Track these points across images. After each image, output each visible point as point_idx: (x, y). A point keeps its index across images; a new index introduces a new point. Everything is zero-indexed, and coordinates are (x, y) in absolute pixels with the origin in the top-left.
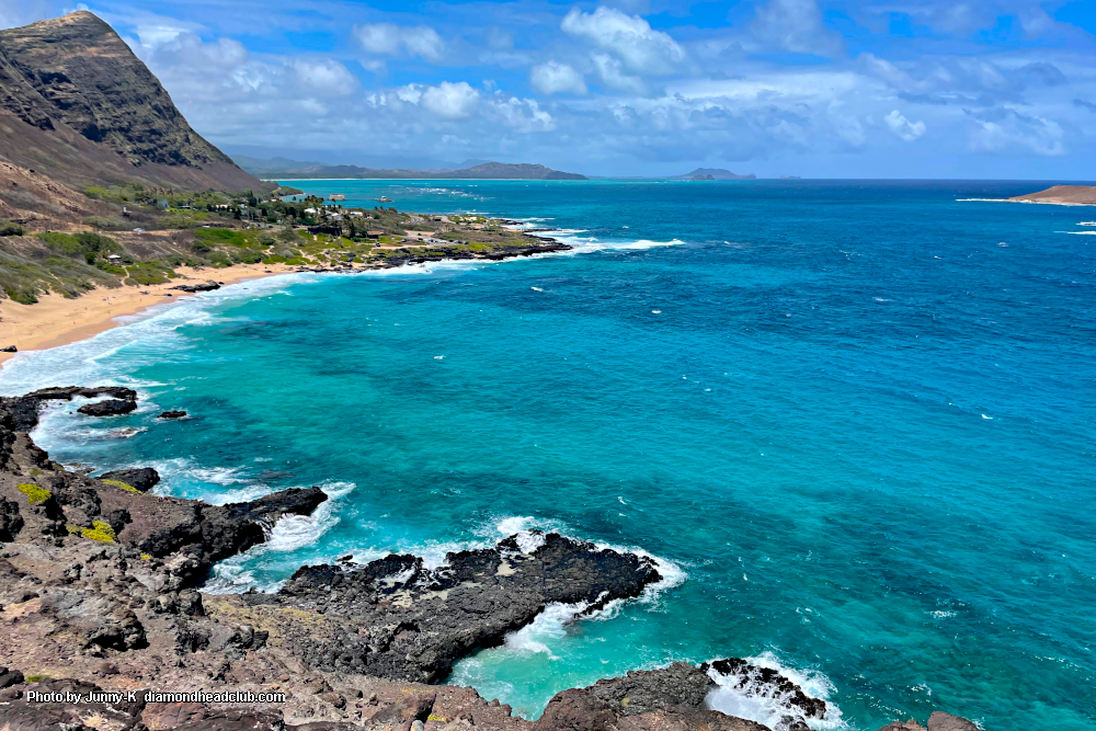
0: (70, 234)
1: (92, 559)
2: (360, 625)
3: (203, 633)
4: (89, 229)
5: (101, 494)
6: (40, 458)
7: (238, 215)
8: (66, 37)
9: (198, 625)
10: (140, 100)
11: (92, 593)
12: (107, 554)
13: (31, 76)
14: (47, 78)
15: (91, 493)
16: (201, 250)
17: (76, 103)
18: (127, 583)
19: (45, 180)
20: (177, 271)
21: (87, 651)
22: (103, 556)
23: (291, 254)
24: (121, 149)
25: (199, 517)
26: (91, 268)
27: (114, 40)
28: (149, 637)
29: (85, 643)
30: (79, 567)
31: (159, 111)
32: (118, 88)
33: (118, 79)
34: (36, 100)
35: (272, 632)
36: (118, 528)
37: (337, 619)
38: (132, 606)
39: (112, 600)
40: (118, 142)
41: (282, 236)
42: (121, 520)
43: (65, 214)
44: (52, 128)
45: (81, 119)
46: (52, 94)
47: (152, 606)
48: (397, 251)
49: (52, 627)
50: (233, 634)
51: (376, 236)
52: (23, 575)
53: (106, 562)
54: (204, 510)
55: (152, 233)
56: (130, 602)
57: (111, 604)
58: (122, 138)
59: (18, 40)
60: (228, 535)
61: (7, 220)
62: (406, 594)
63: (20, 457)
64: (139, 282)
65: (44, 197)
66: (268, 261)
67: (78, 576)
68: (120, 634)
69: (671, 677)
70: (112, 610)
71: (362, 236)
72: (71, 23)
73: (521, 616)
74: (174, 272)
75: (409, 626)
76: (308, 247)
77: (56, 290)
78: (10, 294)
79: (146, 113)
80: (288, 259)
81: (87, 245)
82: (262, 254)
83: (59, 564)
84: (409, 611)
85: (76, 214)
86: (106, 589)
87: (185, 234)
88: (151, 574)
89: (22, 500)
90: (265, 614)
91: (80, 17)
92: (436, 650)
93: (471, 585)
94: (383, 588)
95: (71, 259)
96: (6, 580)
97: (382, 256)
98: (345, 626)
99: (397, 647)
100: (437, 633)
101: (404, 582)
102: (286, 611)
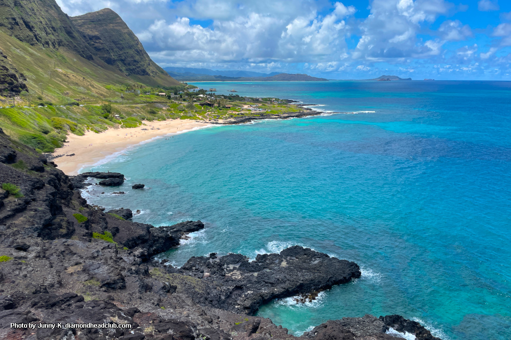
0: (99, 105)
1: (102, 249)
2: (217, 285)
3: (150, 284)
4: (107, 103)
5: (108, 219)
6: (84, 202)
7: (169, 97)
8: (99, 20)
9: (148, 281)
10: (130, 47)
11: (104, 264)
12: (110, 246)
13: (84, 37)
14: (91, 38)
15: (104, 219)
16: (153, 113)
17: (103, 49)
18: (118, 260)
19: (89, 82)
20: (143, 122)
21: (101, 289)
22: (108, 247)
23: (192, 115)
24: (121, 68)
25: (149, 232)
26: (106, 120)
27: (119, 21)
28: (127, 284)
29: (100, 286)
30: (98, 252)
31: (138, 52)
32: (121, 42)
33: (121, 38)
34: (86, 47)
35: (179, 287)
36: (114, 235)
37: (207, 282)
38: (120, 271)
39: (112, 267)
40: (120, 65)
41: (188, 107)
42: (116, 231)
43: (97, 97)
44: (93, 59)
45: (105, 55)
46: (93, 44)
47: (129, 271)
48: (238, 114)
49: (87, 278)
50: (163, 286)
51: (229, 108)
52: (75, 254)
53: (109, 250)
54: (151, 229)
55: (134, 105)
56: (120, 269)
57: (112, 269)
58: (122, 64)
59: (79, 21)
60: (161, 241)
61: (73, 99)
62: (238, 273)
63: (75, 202)
64: (127, 127)
65: (89, 89)
66: (182, 118)
67: (98, 256)
68: (115, 282)
69: (364, 321)
70: (112, 272)
71: (223, 107)
72: (102, 13)
73: (291, 287)
74: (141, 122)
75: (239, 288)
76: (199, 112)
77: (92, 130)
78: (73, 131)
79: (132, 53)
80: (190, 118)
81: (105, 111)
82: (179, 115)
83: (90, 250)
84: (240, 281)
85: (101, 97)
86: (109, 262)
87: (147, 105)
88: (128, 256)
89: (75, 221)
90: (175, 278)
91: (106, 11)
92: (251, 300)
93: (268, 270)
94: (228, 269)
95: (98, 117)
96: (68, 256)
97: (231, 116)
98: (211, 286)
99: (233, 297)
100: (252, 292)
101: (237, 267)
102: (185, 276)
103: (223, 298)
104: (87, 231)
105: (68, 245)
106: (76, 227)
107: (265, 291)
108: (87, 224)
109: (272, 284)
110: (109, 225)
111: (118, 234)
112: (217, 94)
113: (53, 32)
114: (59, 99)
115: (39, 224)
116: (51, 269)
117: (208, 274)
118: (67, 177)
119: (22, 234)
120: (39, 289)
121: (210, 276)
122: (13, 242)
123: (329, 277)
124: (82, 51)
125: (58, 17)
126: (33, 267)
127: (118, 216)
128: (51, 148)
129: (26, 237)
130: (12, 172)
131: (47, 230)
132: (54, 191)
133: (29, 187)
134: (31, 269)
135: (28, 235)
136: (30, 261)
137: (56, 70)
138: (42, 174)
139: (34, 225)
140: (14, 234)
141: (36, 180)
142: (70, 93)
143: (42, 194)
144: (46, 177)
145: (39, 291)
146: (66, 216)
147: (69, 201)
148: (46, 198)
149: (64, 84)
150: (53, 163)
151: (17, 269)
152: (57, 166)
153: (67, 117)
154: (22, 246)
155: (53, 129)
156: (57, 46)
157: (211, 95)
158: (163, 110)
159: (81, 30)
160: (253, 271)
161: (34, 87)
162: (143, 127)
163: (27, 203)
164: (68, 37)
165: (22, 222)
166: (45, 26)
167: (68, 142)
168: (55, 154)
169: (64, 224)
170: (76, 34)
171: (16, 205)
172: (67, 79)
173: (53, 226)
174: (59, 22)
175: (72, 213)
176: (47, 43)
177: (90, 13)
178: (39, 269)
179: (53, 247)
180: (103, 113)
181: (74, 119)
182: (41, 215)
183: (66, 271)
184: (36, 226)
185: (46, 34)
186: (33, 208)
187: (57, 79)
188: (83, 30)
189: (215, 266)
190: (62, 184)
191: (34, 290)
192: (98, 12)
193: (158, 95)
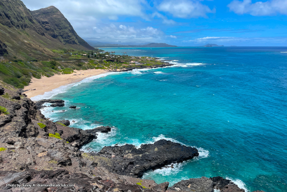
0: (49, 61)
1: (56, 143)
2: (120, 162)
3: (85, 162)
4: (53, 60)
5: (57, 126)
6: (43, 117)
7: (89, 57)
8: (48, 12)
9: (83, 160)
10: (66, 28)
11: (59, 151)
12: (60, 141)
13: (39, 22)
14: (43, 23)
15: (55, 126)
16: (80, 66)
17: (50, 29)
18: (66, 149)
19: (42, 48)
20: (74, 71)
21: (58, 166)
23: (102, 67)
24: (61, 40)
25: (80, 133)
26: (53, 70)
27: (59, 13)
28: (72, 162)
29: (58, 164)
30: (53, 144)
31: (70, 31)
32: (60, 25)
33: (60, 23)
34: (41, 28)
35: (99, 163)
36: (61, 135)
37: (114, 160)
38: (68, 155)
39: (64, 153)
40: (60, 38)
41: (100, 62)
42: (62, 132)
43: (48, 56)
44: (44, 35)
45: (52, 33)
46: (45, 27)
47: (73, 155)
48: (128, 66)
49: (50, 159)
50: (92, 163)
51: (123, 62)
52: (41, 146)
53: (60, 143)
54: (81, 131)
55: (69, 61)
59: (36, 13)
60: (87, 137)
61: (34, 58)
62: (131, 155)
63: (38, 117)
64: (65, 74)
65: (42, 52)
66: (96, 68)
67: (54, 147)
68: (66, 162)
69: (201, 180)
70: (64, 156)
71: (120, 62)
72: (49, 9)
73: (161, 162)
74: (73, 71)
75: (132, 163)
76: (106, 65)
77: (45, 75)
78: (34, 76)
79: (67, 31)
80: (101, 68)
81: (53, 64)
82: (95, 67)
83: (49, 143)
84: (132, 159)
85: (50, 57)
86: (61, 150)
87: (76, 61)
88: (70, 147)
89: (39, 127)
90: (96, 158)
91: (52, 7)
92: (139, 170)
93: (147, 153)
94: (125, 153)
95: (49, 68)
96: (37, 147)
97: (124, 67)
98: (116, 162)
99: (129, 168)
100: (139, 165)
101: (130, 151)
102: (101, 157)
103: (123, 169)
104: (46, 133)
105: (36, 141)
106: (39, 131)
107: (146, 165)
108: (46, 129)
109: (150, 160)
110: (57, 129)
111: (62, 134)
112: (115, 54)
113: (22, 19)
114: (26, 58)
115: (19, 129)
116: (29, 155)
117: (114, 156)
118: (33, 102)
119: (10, 135)
120: (23, 166)
121: (115, 157)
122: (6, 140)
123: (181, 156)
124: (38, 31)
125: (24, 11)
126: (19, 154)
127: (62, 124)
128: (22, 86)
129: (12, 136)
130: (2, 100)
131: (23, 133)
132: (27, 110)
133: (12, 108)
134: (18, 155)
135: (13, 135)
136: (17, 151)
137: (24, 42)
138: (19, 101)
139: (16, 130)
140: (6, 135)
141: (16, 104)
142: (32, 54)
143: (20, 112)
144: (21, 102)
145: (23, 167)
146: (33, 125)
147: (35, 116)
148: (22, 114)
149: (28, 49)
150: (24, 95)
151: (10, 155)
152: (27, 96)
153: (31, 69)
154: (11, 142)
155: (23, 75)
156: (24, 27)
157: (112, 55)
158: (85, 64)
159: (37, 19)
160: (139, 154)
161: (11, 51)
162: (74, 73)
163: (12, 117)
164: (30, 22)
165: (9, 128)
166: (17, 16)
167: (32, 82)
168: (24, 89)
169: (33, 129)
170: (34, 21)
171: (6, 118)
172: (30, 46)
173: (27, 130)
174: (25, 14)
175: (36, 123)
176: (18, 26)
177: (42, 9)
178: (22, 155)
179: (28, 142)
180: (51, 66)
181: (35, 69)
182: (20, 124)
183: (37, 156)
184: (17, 130)
185: (18, 21)
186: (15, 120)
187: (24, 46)
188: (39, 18)
189: (118, 151)
190: (30, 106)
191: (21, 167)
192: (47, 8)
193: (82, 55)
